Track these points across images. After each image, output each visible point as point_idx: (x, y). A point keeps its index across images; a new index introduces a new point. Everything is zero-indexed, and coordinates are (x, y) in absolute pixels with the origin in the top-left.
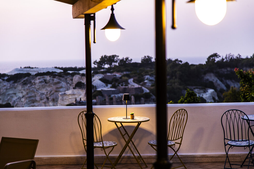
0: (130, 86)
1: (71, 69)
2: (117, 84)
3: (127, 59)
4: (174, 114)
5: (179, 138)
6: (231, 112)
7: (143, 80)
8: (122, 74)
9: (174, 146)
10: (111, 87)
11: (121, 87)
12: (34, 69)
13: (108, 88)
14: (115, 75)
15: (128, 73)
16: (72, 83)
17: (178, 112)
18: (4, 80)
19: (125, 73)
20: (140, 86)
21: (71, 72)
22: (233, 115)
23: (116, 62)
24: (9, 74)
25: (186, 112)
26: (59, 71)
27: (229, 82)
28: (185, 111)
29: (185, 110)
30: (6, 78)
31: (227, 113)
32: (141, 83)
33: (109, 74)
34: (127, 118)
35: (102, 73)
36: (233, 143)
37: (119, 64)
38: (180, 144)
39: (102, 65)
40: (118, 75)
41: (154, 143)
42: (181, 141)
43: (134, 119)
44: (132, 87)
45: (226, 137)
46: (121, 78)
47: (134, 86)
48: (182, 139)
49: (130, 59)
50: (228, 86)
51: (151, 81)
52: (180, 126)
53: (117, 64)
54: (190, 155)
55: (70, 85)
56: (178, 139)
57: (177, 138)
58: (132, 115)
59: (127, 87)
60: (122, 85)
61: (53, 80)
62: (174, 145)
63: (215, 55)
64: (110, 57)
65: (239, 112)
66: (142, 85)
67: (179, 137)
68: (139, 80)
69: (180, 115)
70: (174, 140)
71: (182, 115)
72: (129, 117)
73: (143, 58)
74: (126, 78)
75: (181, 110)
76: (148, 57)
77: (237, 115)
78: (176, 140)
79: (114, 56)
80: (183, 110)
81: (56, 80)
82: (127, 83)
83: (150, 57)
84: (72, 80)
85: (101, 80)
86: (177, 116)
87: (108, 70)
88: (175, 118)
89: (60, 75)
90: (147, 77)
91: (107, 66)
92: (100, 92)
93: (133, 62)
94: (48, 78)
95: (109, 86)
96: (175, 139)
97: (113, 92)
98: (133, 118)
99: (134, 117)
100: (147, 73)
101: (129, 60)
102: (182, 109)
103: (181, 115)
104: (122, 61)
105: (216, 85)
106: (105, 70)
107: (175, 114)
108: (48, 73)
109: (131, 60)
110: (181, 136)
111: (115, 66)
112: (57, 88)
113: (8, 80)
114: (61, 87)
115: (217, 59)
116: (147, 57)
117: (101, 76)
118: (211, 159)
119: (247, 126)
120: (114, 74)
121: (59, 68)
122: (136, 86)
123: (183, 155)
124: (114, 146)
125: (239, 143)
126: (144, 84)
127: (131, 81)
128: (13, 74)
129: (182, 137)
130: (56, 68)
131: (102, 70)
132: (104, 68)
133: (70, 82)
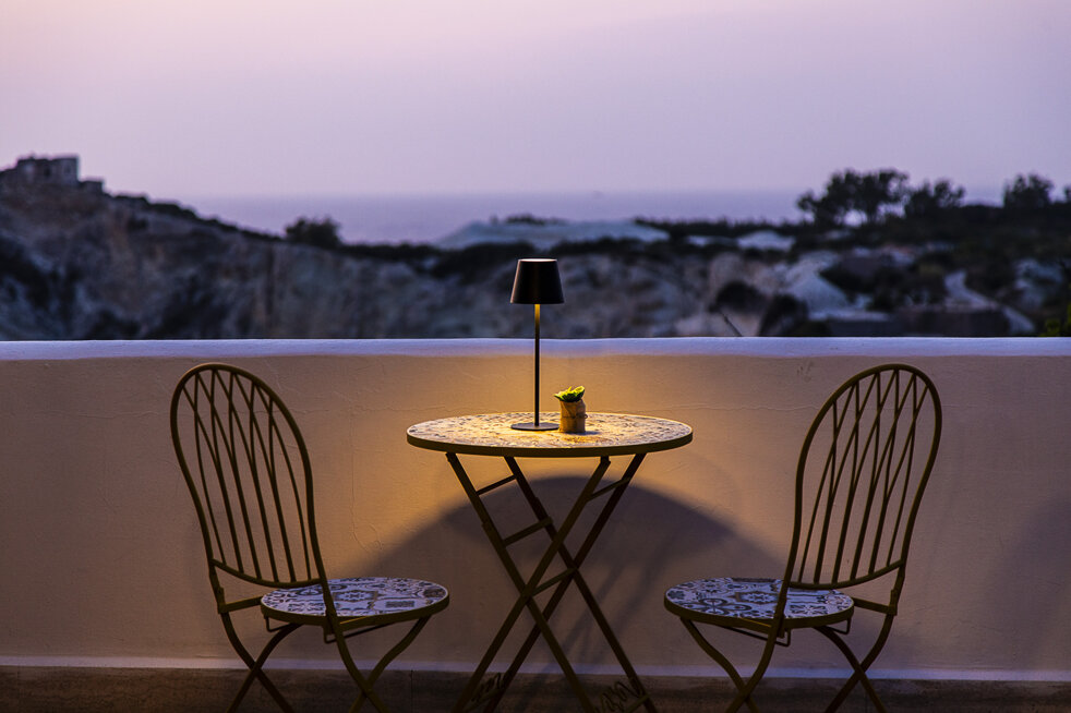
0: (950, 304)
1: (702, 228)
2: (894, 294)
3: (942, 188)
4: (833, 402)
5: (877, 569)
7: (1010, 278)
8: (920, 251)
9: (842, 626)
10: (871, 308)
11: (914, 308)
12: (550, 229)
13: (858, 312)
14: (890, 258)
15: (943, 247)
16: (706, 288)
17: (864, 384)
18: (420, 271)
19: (931, 247)
20: (993, 305)
21: (700, 241)
23: (895, 199)
24: (445, 246)
25: (930, 385)
26: (649, 236)
28: (921, 384)
29: (916, 373)
30: (430, 263)
32: (1002, 293)
33: (861, 252)
34: (537, 423)
35: (835, 246)
37: (907, 208)
38: (890, 612)
39: (835, 212)
40: (901, 256)
41: (702, 602)
42: (896, 594)
43: (582, 432)
44: (961, 308)
46: (913, 268)
47: (967, 302)
48: (901, 577)
49: (954, 188)
51: (1041, 282)
52: (881, 486)
53: (899, 210)
54: (983, 683)
55: (699, 295)
56: (872, 575)
57: (862, 571)
58: (573, 402)
59: (937, 308)
60: (917, 300)
61: (625, 274)
62: (846, 615)
64: (869, 180)
66: (1006, 301)
67: (880, 565)
68: (993, 280)
69: (880, 406)
70: (835, 585)
71: (898, 412)
72: (553, 415)
73: (1012, 189)
74: (934, 269)
75: (886, 376)
76: (1034, 180)
78: (854, 581)
79: (886, 177)
80: (905, 377)
81: (637, 274)
82: (939, 292)
83: (1042, 186)
84: (704, 274)
85: (828, 275)
86: (859, 414)
87: (861, 236)
88: (836, 431)
89: (654, 253)
90: (1027, 265)
91: (854, 218)
93: (967, 200)
94: (603, 265)
95: (863, 301)
96: (843, 577)
98: (575, 425)
99: (582, 416)
100: (1025, 251)
101: (951, 195)
102: (896, 369)
103: (889, 407)
104: (920, 197)
106: (847, 234)
107: (841, 402)
108: (605, 246)
109: (961, 193)
110: (896, 557)
111: (891, 217)
112: (643, 308)
113: (440, 273)
114: (660, 305)
116: (1028, 183)
117: (826, 260)
120: (887, 250)
121: (654, 225)
122: (978, 302)
123: (938, 682)
124: (422, 617)
126: (1014, 298)
127: (955, 281)
128: (461, 244)
129: (902, 565)
130: (640, 222)
131: (835, 235)
132: (842, 227)
133: (697, 284)
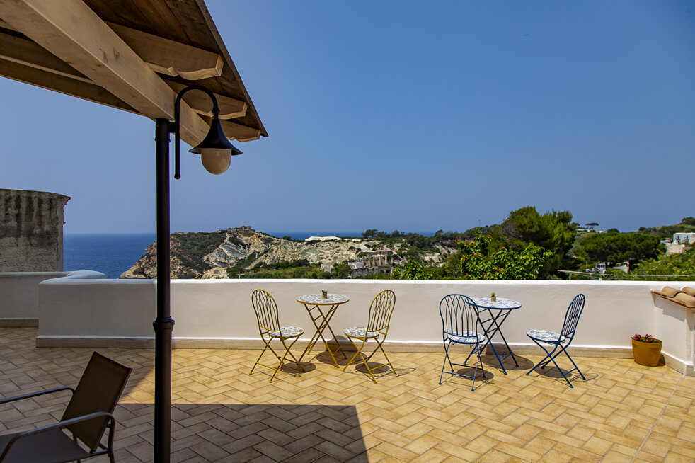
2: (376, 248)
3: (383, 232)
6: (452, 297)
11: (378, 250)
13: (370, 250)
14: (375, 243)
20: (391, 250)
22: (456, 302)
23: (377, 233)
26: (339, 239)
27: (449, 249)
28: (392, 293)
29: (391, 291)
31: (447, 298)
33: (371, 242)
36: (456, 338)
38: (386, 335)
39: (367, 236)
42: (387, 332)
44: (386, 251)
45: (446, 330)
46: (379, 244)
48: (388, 328)
49: (385, 232)
50: (449, 252)
51: (398, 247)
52: (384, 313)
53: (377, 235)
55: (346, 248)
56: (383, 328)
59: (382, 250)
63: (441, 231)
64: (372, 231)
65: (464, 298)
67: (384, 326)
68: (391, 246)
69: (385, 298)
70: (376, 331)
71: (388, 298)
73: (393, 232)
74: (382, 244)
75: (386, 292)
77: (461, 302)
79: (375, 230)
81: (337, 244)
82: (383, 248)
84: (347, 245)
85: (365, 245)
86: (381, 299)
87: (371, 239)
88: (377, 302)
91: (370, 237)
92: (365, 253)
95: (371, 249)
96: (378, 329)
97: (374, 254)
105: (440, 250)
110: (387, 325)
115: (442, 234)
116: (396, 231)
117: (366, 243)
118: (427, 348)
119: (475, 317)
122: (389, 250)
125: (462, 339)
127: (385, 246)
